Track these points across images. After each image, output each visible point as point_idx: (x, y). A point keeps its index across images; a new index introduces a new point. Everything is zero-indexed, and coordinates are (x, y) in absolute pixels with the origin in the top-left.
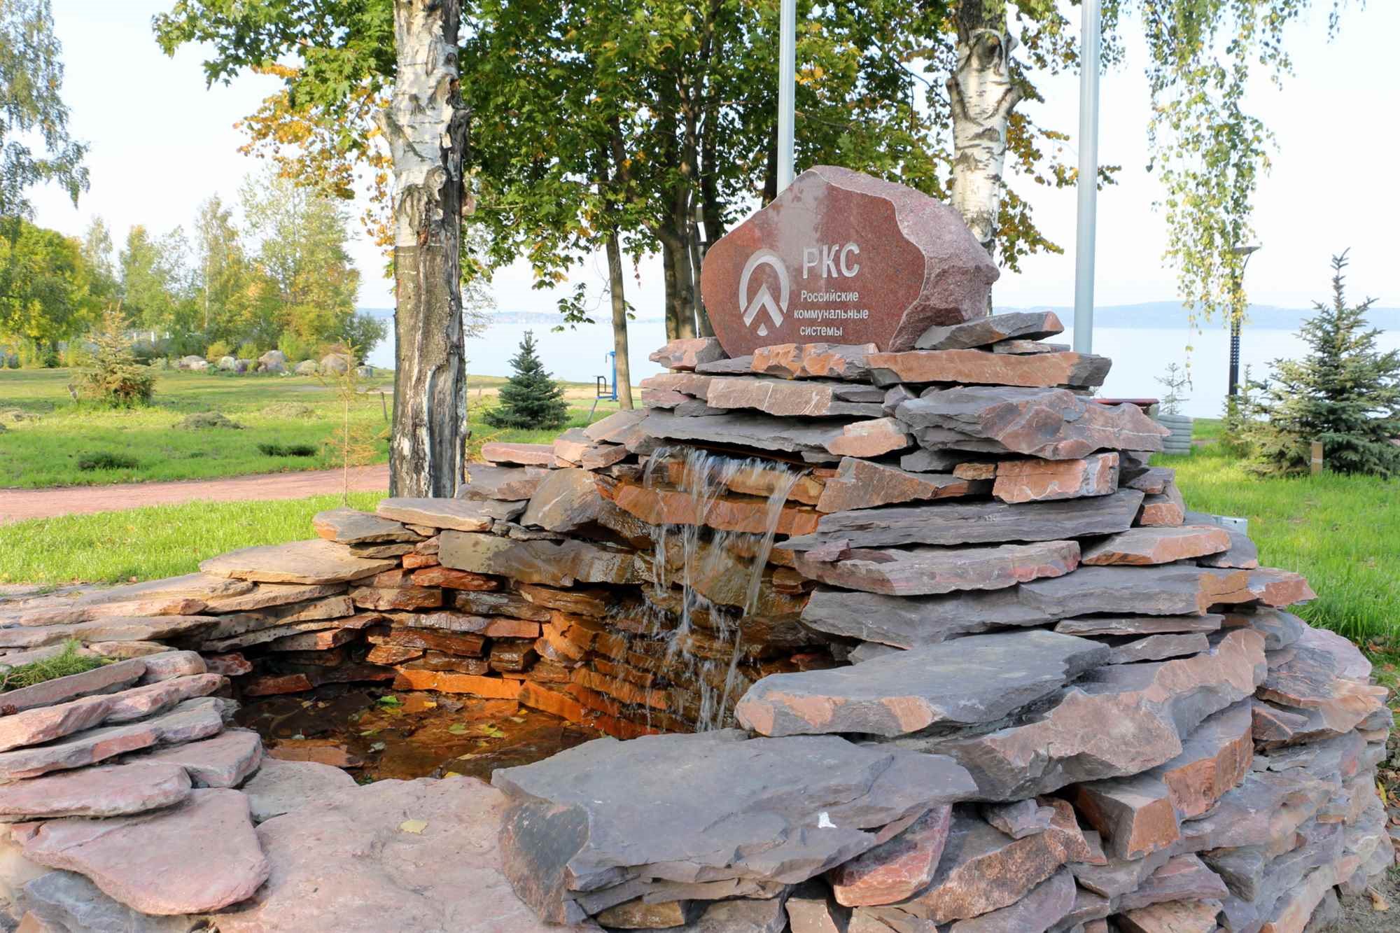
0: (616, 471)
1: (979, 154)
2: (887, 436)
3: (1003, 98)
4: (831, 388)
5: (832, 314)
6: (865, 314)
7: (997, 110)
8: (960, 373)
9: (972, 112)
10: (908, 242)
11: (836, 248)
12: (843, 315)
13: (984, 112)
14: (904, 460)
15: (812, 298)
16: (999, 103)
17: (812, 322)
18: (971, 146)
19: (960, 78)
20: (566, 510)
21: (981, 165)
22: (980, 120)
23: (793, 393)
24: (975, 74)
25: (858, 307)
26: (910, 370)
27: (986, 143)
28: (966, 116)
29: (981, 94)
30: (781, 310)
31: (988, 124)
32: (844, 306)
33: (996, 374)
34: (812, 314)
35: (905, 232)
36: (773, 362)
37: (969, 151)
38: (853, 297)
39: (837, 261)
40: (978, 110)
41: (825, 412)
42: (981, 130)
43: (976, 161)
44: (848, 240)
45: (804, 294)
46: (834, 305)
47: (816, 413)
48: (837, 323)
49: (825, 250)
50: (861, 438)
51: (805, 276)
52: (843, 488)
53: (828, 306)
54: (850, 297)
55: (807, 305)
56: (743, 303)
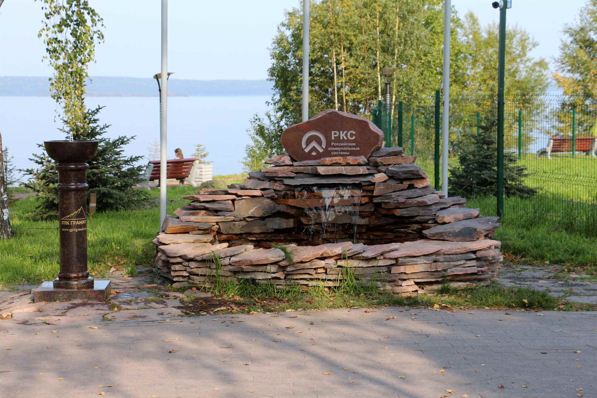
2: (384, 177)
4: (365, 167)
5: (345, 149)
6: (358, 149)
8: (393, 161)
10: (373, 131)
11: (346, 132)
12: (350, 149)
14: (389, 182)
15: (336, 144)
17: (336, 151)
23: (352, 169)
25: (355, 147)
26: (384, 161)
30: (323, 148)
32: (350, 147)
33: (400, 161)
34: (337, 149)
35: (372, 129)
38: (354, 144)
39: (346, 135)
41: (367, 173)
44: (351, 130)
45: (332, 144)
46: (346, 146)
47: (364, 173)
48: (347, 151)
49: (341, 132)
50: (379, 178)
51: (333, 139)
52: (380, 189)
53: (343, 147)
54: (352, 144)
55: (334, 146)
56: (304, 146)
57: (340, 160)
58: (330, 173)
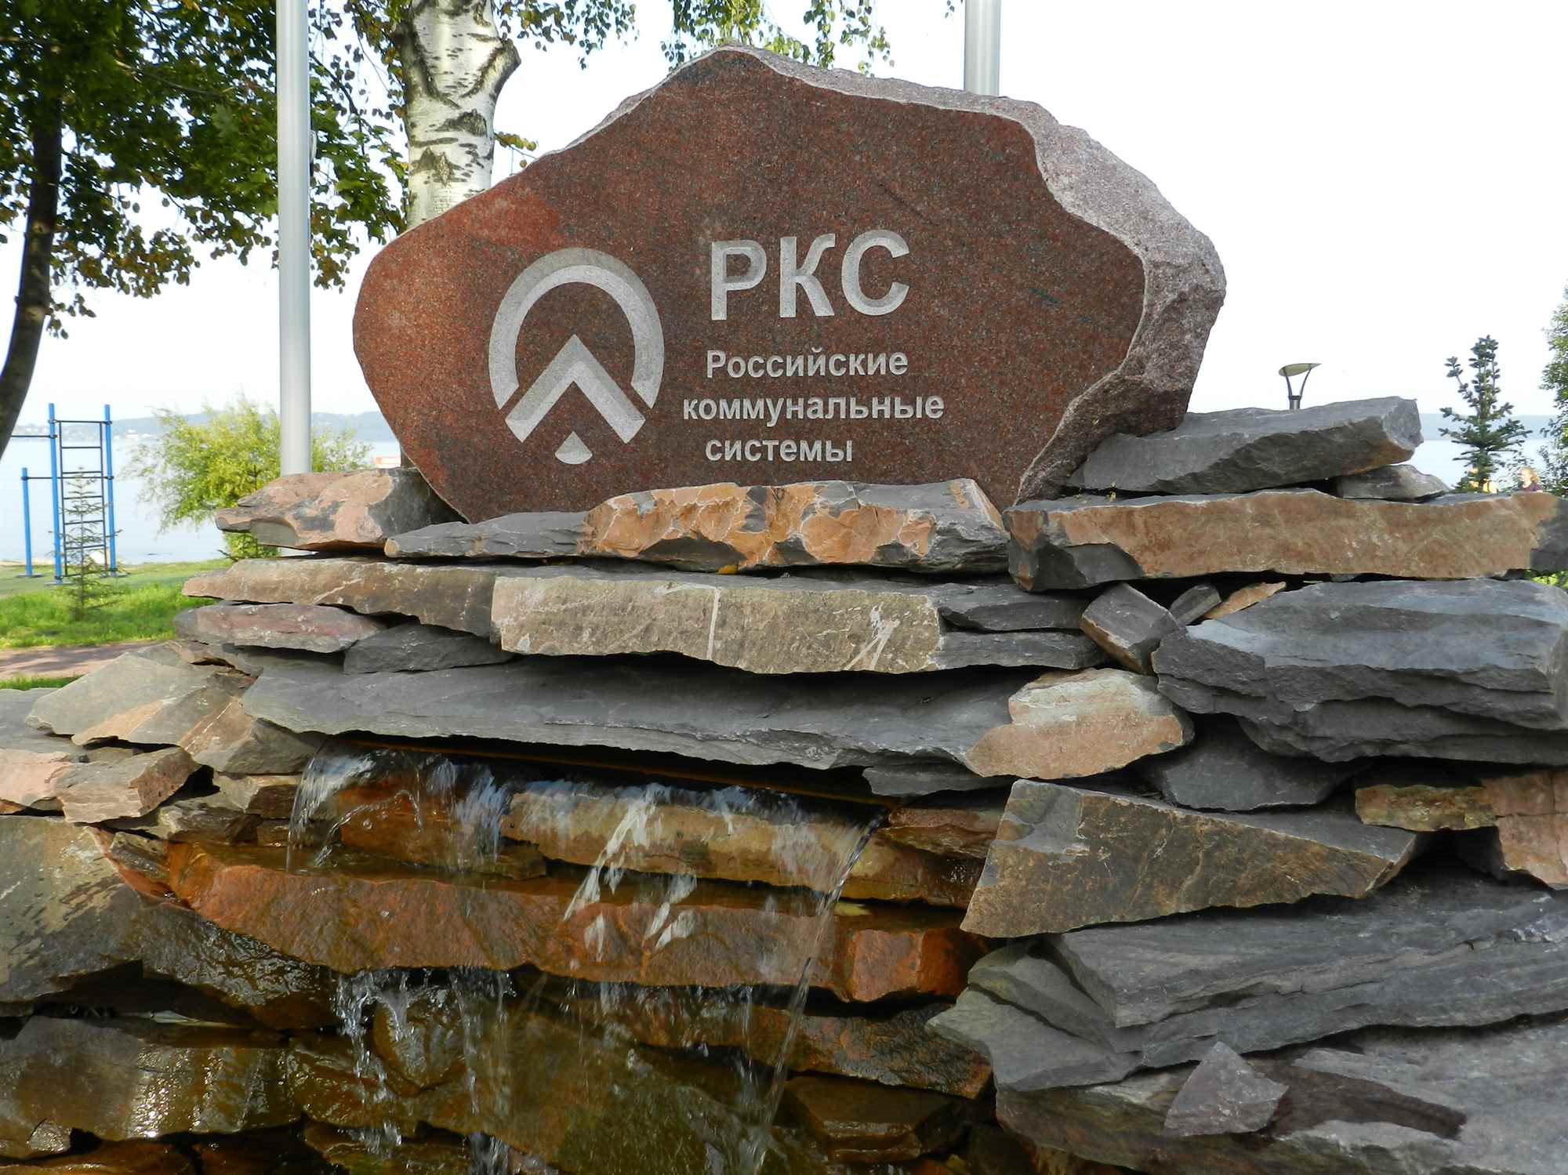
0: (170, 822)
1: (454, 154)
2: (1130, 721)
3: (491, 63)
4: (927, 601)
5: (817, 409)
6: (933, 407)
7: (480, 83)
8: (1285, 550)
9: (442, 83)
10: (1079, 225)
11: (828, 242)
12: (856, 411)
13: (460, 84)
14: (1176, 780)
15: (746, 367)
16: (485, 70)
17: (745, 430)
18: (441, 141)
19: (419, 23)
20: (22, 938)
21: (458, 174)
22: (455, 98)
23: (795, 615)
24: (445, 18)
25: (906, 388)
26: (1164, 546)
27: (464, 136)
28: (431, 91)
29: (455, 53)
30: (637, 401)
31: (468, 105)
32: (863, 388)
33: (1370, 550)
34: (750, 409)
35: (1067, 200)
36: (672, 531)
37: (437, 150)
38: (897, 363)
39: (829, 274)
40: (449, 80)
41: (931, 662)
42: (455, 114)
43: (451, 166)
44: (867, 222)
45: (714, 360)
46: (823, 386)
47: (902, 666)
48: (834, 430)
49: (788, 248)
50: (1060, 730)
51: (719, 313)
52: (1047, 868)
53: (800, 388)
54: (877, 364)
55: (726, 388)
56: (502, 383)
57: (721, 510)
58: (585, 646)
